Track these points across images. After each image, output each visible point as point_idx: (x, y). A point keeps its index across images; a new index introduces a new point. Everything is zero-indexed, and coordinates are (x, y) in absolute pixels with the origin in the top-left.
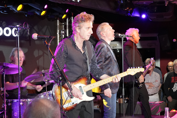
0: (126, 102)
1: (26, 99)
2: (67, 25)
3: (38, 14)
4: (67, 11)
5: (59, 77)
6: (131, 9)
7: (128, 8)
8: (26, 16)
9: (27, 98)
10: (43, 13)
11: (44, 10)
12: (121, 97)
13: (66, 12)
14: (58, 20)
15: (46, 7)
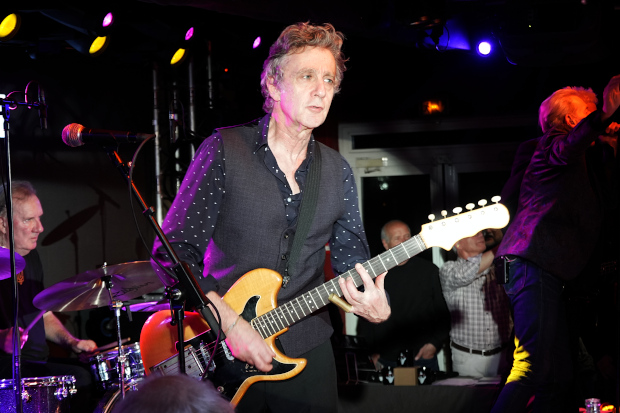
0: (422, 380)
1: (42, 378)
2: (191, 90)
3: (78, 48)
4: (189, 34)
5: (174, 288)
6: (436, 21)
7: (423, 19)
8: (32, 57)
9: (44, 372)
10: (98, 44)
11: (102, 31)
12: (403, 361)
13: (187, 38)
14: (154, 73)
15: (108, 20)
